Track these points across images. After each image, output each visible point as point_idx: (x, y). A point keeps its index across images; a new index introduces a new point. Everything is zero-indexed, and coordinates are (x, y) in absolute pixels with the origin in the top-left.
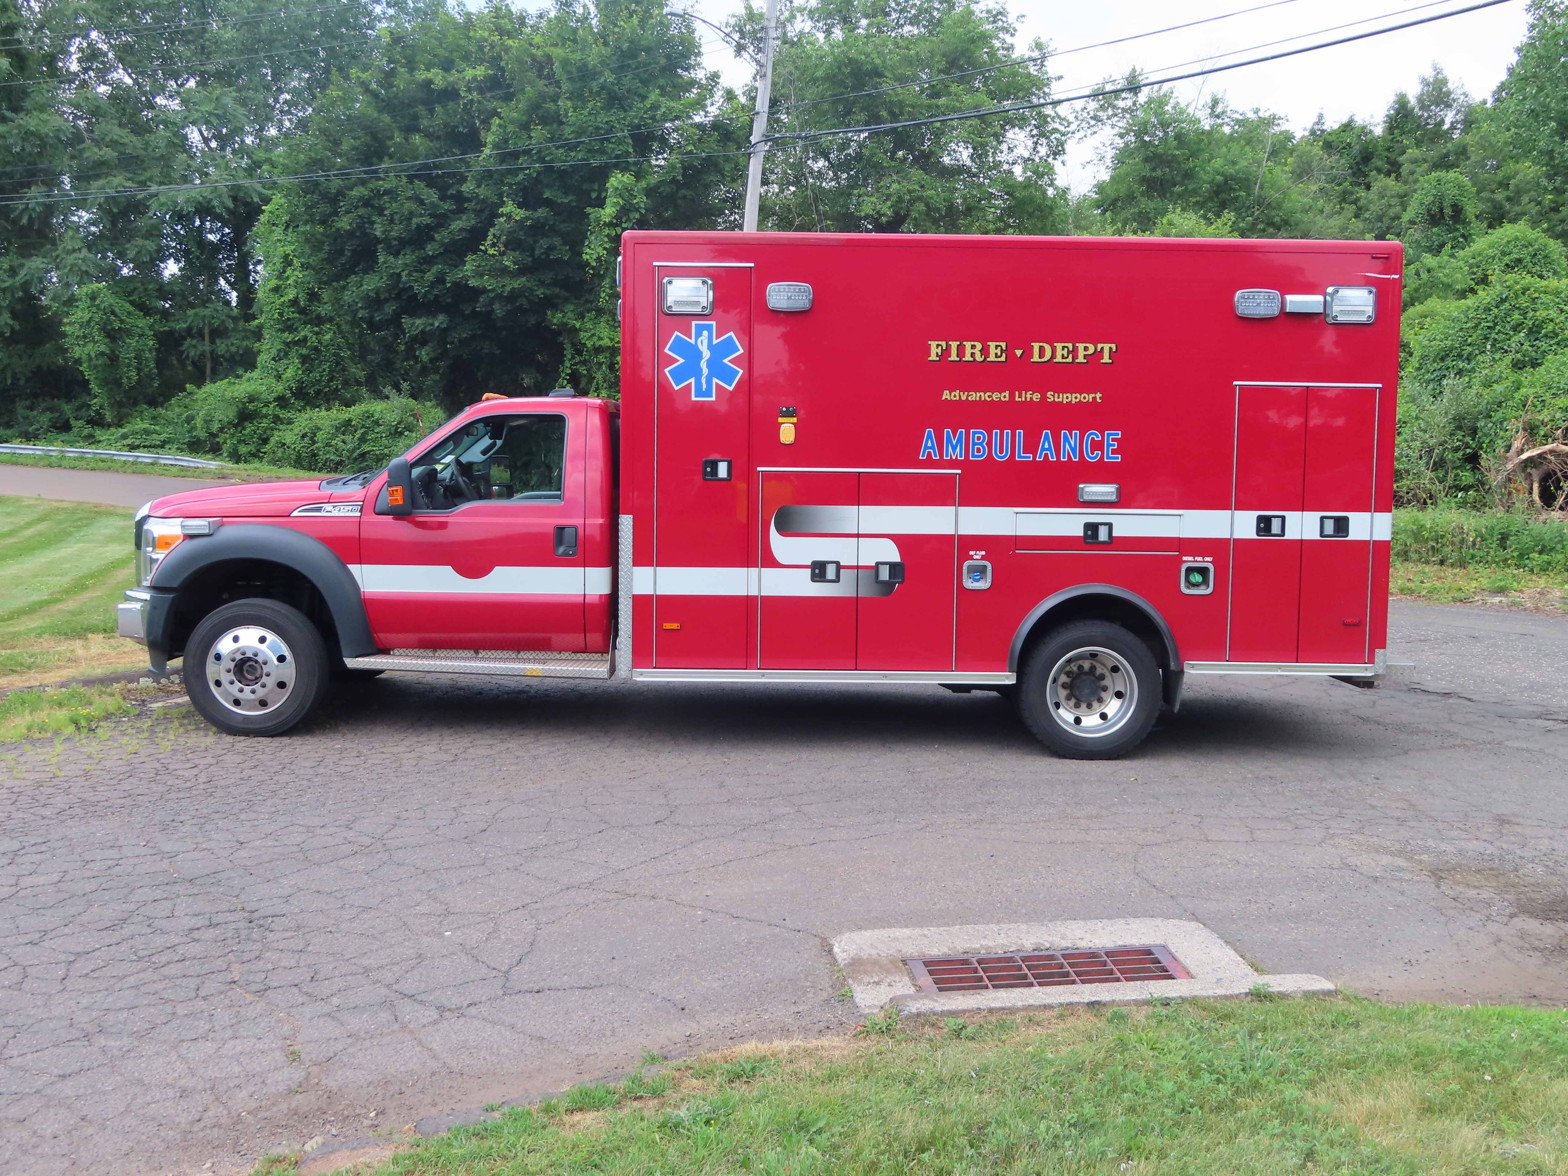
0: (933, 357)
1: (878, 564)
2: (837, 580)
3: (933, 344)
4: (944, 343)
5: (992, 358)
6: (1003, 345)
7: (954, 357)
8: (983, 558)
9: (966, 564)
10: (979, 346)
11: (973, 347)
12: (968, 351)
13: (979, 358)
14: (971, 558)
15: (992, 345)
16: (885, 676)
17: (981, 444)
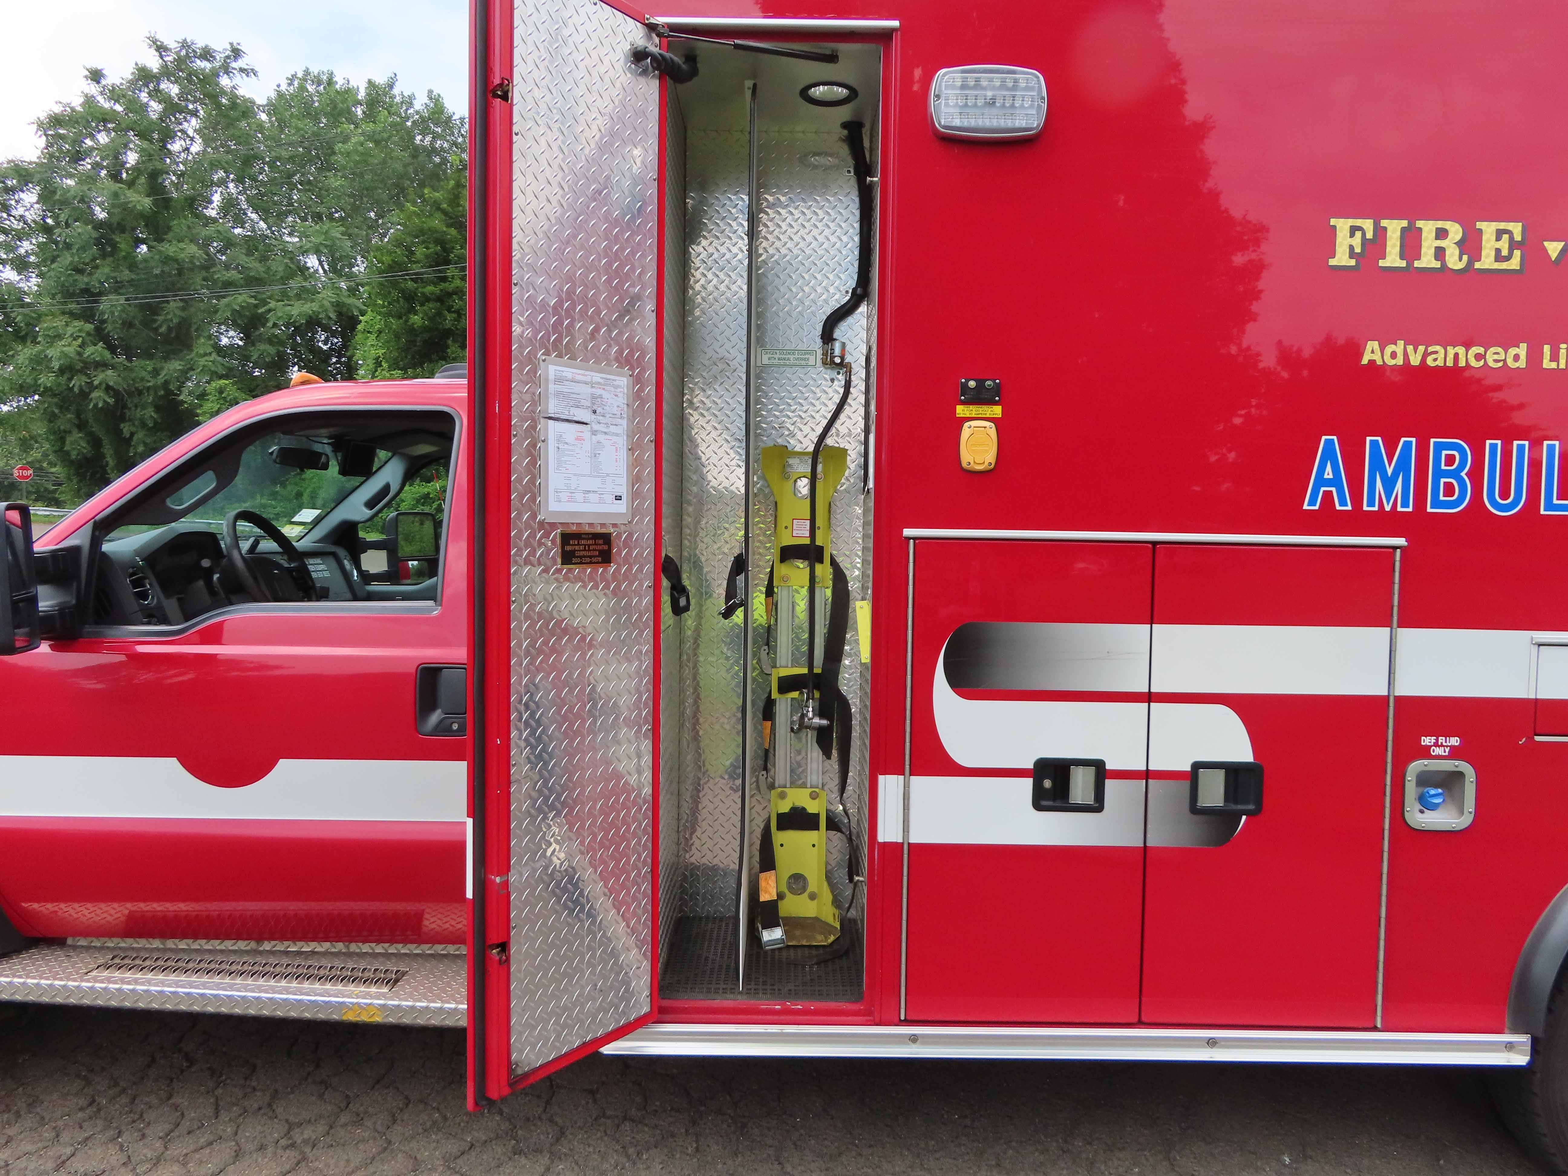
0: (1341, 258)
1: (1197, 766)
2: (1097, 806)
3: (1342, 225)
4: (1368, 225)
5: (1487, 262)
6: (1516, 229)
7: (1393, 259)
8: (1455, 754)
9: (1415, 767)
10: (1455, 231)
11: (1441, 234)
12: (1429, 244)
13: (1455, 261)
14: (1425, 753)
15: (1488, 228)
16: (1212, 1043)
17: (1455, 474)
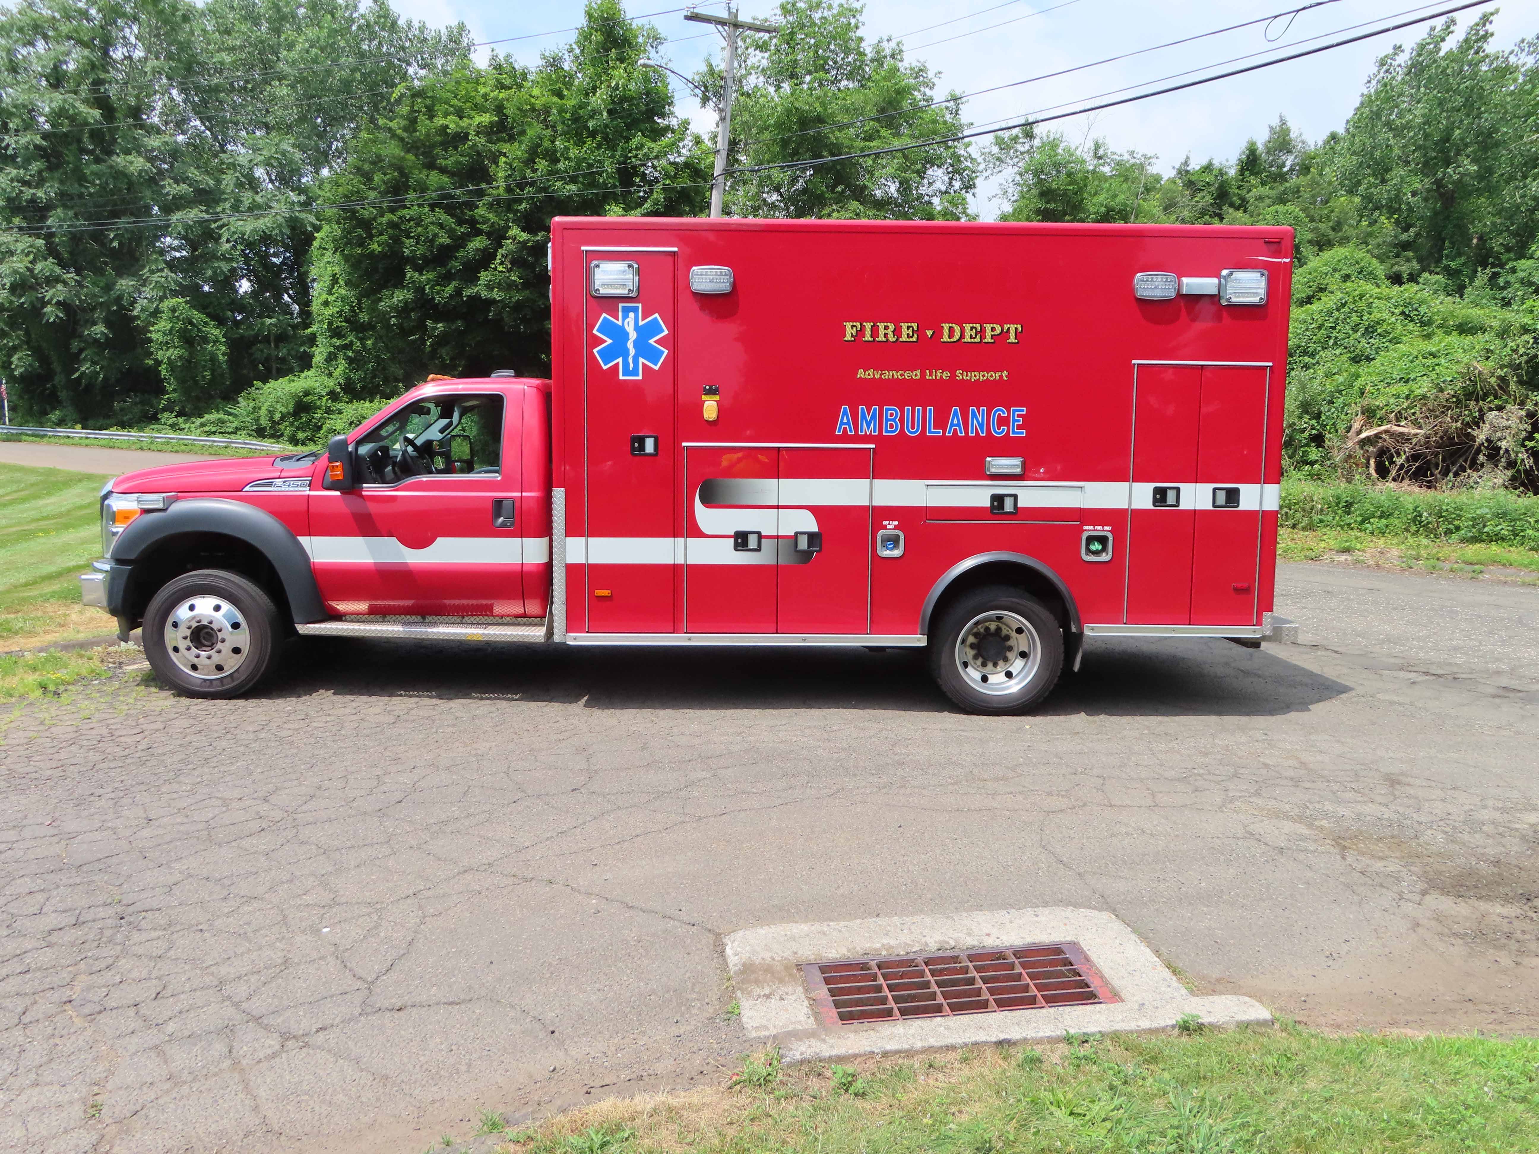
0: (848, 337)
1: (797, 534)
2: (759, 549)
3: (848, 325)
4: (858, 324)
5: (904, 338)
6: (915, 326)
7: (868, 337)
8: (896, 527)
9: (881, 532)
10: (892, 327)
11: (886, 328)
12: (882, 331)
14: (885, 528)
15: (904, 326)
16: (804, 640)
17: (894, 420)
